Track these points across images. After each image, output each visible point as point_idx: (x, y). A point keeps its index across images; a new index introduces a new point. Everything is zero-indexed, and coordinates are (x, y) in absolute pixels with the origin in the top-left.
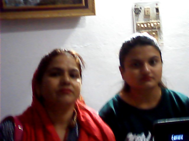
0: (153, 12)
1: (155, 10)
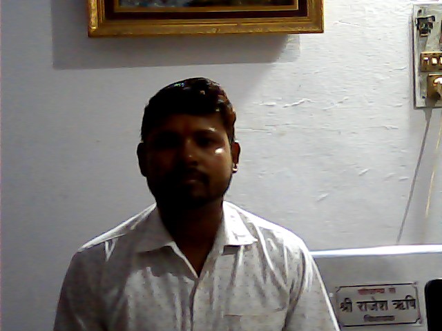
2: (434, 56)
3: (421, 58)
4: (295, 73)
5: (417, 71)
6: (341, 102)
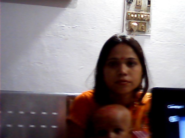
0: (145, 4)
1: (147, 2)
2: (132, 13)
3: (127, 14)
4: (74, 14)
5: (125, 19)
6: (93, 28)
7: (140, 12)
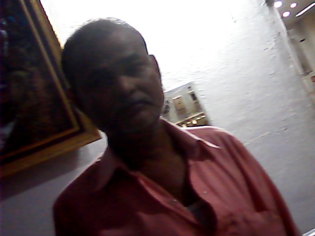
0: (188, 102)
1: (190, 98)
7: (187, 117)
